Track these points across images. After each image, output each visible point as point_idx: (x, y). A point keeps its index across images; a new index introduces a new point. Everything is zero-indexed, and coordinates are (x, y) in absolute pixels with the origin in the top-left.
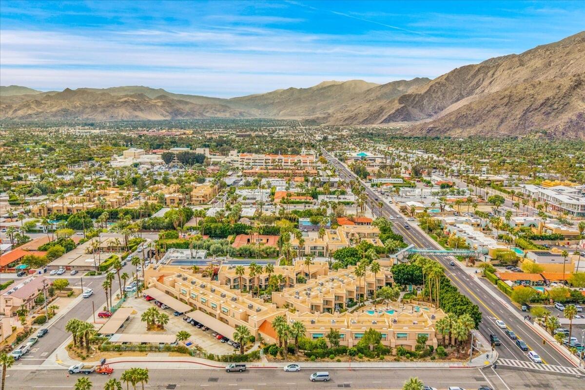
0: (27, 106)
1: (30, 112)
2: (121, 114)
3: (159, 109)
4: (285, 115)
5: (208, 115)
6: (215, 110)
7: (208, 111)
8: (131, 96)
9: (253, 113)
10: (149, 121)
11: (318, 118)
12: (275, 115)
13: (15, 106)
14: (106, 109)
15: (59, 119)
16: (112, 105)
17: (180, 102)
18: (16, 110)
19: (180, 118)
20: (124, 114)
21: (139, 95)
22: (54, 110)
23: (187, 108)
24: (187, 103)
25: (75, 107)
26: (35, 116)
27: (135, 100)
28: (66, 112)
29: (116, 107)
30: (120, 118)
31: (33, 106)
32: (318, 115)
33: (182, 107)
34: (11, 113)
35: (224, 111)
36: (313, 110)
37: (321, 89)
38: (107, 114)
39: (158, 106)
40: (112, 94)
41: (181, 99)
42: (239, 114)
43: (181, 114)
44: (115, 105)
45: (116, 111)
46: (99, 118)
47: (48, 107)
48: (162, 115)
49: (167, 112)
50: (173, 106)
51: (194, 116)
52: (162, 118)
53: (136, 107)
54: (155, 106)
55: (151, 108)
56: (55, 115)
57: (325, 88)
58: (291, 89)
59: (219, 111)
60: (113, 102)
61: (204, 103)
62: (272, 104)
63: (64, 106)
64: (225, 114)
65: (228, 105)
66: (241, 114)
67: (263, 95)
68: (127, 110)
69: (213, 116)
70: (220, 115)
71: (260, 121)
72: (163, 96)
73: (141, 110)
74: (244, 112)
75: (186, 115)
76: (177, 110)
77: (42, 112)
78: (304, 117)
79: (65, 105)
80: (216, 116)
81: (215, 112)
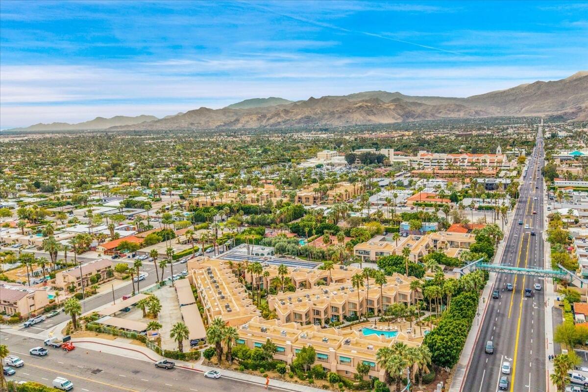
0: (277, 114)
1: (279, 120)
2: (355, 118)
3: (391, 112)
4: (527, 111)
5: (442, 116)
6: (448, 110)
7: (440, 112)
8: (366, 101)
9: (490, 111)
10: (380, 124)
11: (566, 114)
12: (516, 112)
13: (269, 115)
14: (342, 115)
15: (302, 125)
16: (348, 111)
17: (415, 104)
18: (269, 119)
19: (411, 120)
20: (358, 118)
21: (374, 99)
22: (299, 117)
23: (419, 110)
24: (420, 105)
25: (316, 114)
26: (283, 124)
27: (369, 104)
28: (308, 119)
29: (352, 113)
30: (354, 123)
31: (282, 115)
32: (569, 110)
33: (413, 109)
34: (265, 121)
35: (458, 111)
36: (563, 105)
37: (576, 80)
38: (342, 119)
39: (390, 109)
40: (351, 100)
41: (416, 101)
42: (474, 113)
43: (413, 116)
44: (351, 111)
45: (352, 116)
46: (337, 123)
47: (295, 115)
48: (394, 118)
49: (399, 115)
50: (405, 108)
51: (425, 117)
52: (392, 121)
53: (370, 111)
54: (387, 109)
55: (383, 112)
56: (299, 122)
57: (580, 79)
58: (538, 82)
59: (453, 111)
60: (349, 108)
61: (438, 103)
62: (514, 100)
63: (307, 114)
64: (458, 113)
65: (465, 104)
66: (477, 113)
67: (504, 92)
68: (361, 115)
69: (446, 116)
70: (454, 115)
71: (497, 119)
72: (398, 100)
73: (374, 114)
74: (481, 111)
75: (417, 117)
76: (409, 112)
77: (289, 120)
78: (550, 114)
79: (307, 112)
80: (449, 116)
81: (449, 112)
